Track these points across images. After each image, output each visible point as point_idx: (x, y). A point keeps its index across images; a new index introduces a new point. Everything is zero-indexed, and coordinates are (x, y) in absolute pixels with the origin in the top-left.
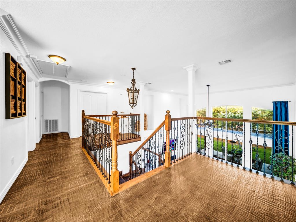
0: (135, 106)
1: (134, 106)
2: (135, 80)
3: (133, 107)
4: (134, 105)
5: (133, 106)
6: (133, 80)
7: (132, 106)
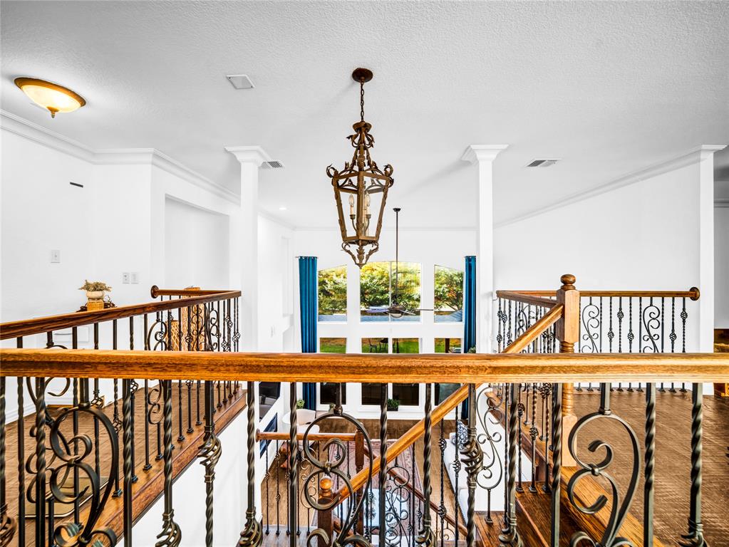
0: (371, 252)
1: (366, 252)
2: (367, 127)
3: (361, 259)
4: (367, 248)
5: (361, 252)
6: (362, 128)
7: (356, 254)
